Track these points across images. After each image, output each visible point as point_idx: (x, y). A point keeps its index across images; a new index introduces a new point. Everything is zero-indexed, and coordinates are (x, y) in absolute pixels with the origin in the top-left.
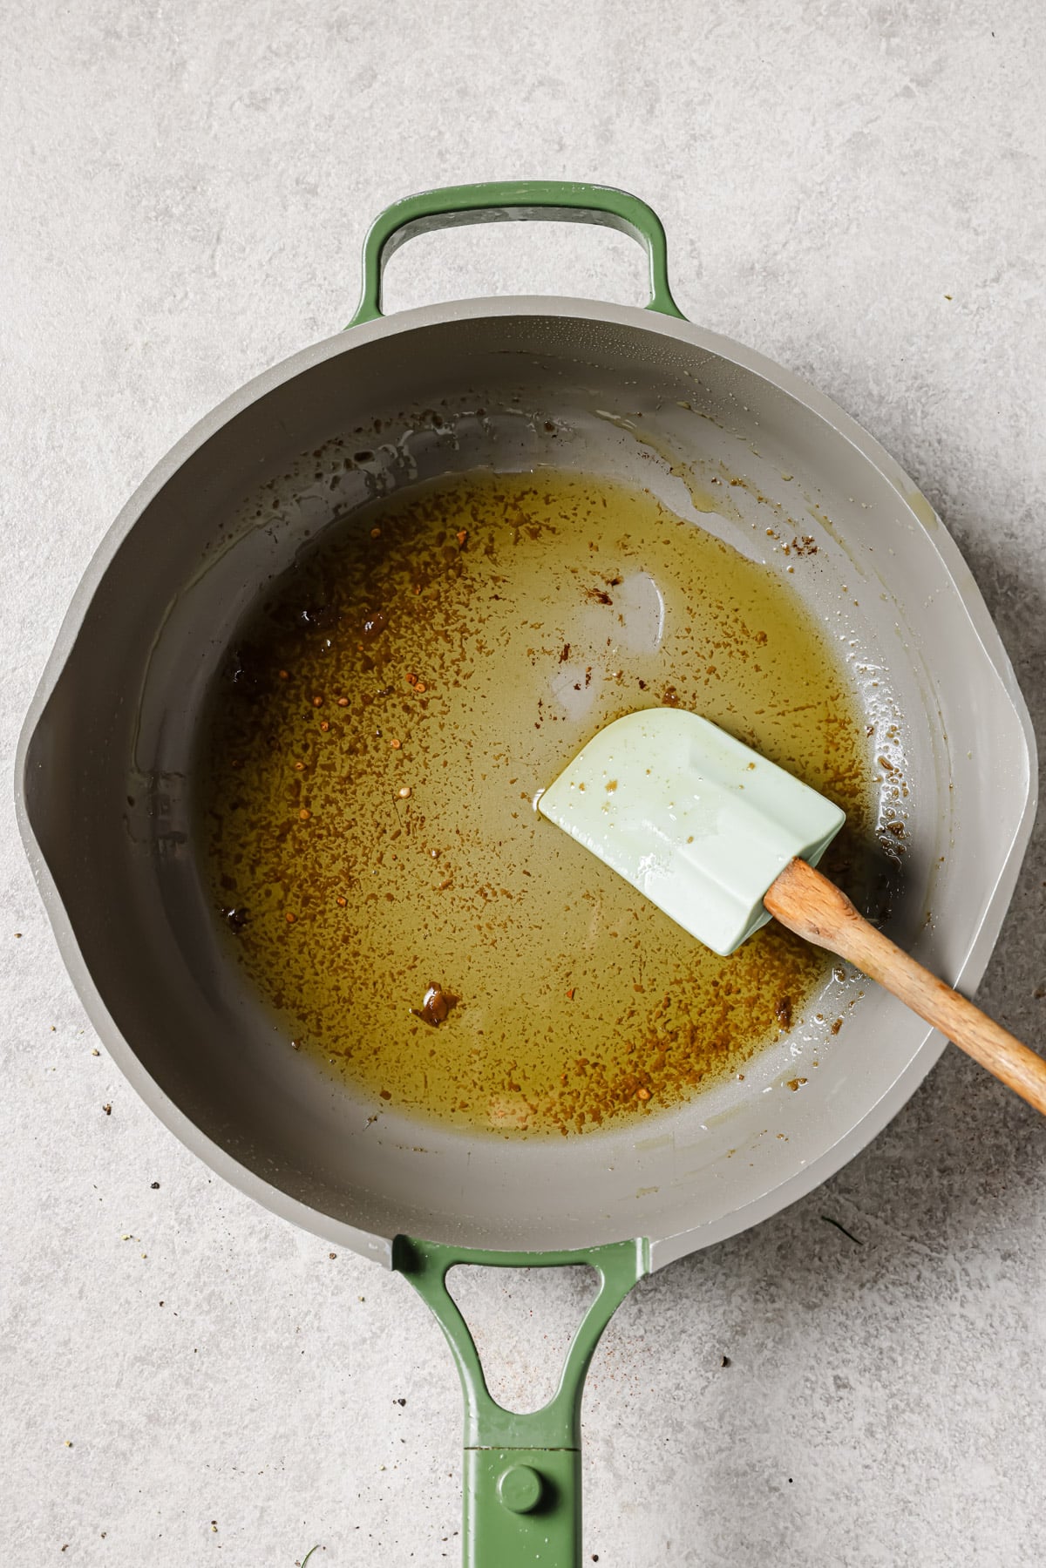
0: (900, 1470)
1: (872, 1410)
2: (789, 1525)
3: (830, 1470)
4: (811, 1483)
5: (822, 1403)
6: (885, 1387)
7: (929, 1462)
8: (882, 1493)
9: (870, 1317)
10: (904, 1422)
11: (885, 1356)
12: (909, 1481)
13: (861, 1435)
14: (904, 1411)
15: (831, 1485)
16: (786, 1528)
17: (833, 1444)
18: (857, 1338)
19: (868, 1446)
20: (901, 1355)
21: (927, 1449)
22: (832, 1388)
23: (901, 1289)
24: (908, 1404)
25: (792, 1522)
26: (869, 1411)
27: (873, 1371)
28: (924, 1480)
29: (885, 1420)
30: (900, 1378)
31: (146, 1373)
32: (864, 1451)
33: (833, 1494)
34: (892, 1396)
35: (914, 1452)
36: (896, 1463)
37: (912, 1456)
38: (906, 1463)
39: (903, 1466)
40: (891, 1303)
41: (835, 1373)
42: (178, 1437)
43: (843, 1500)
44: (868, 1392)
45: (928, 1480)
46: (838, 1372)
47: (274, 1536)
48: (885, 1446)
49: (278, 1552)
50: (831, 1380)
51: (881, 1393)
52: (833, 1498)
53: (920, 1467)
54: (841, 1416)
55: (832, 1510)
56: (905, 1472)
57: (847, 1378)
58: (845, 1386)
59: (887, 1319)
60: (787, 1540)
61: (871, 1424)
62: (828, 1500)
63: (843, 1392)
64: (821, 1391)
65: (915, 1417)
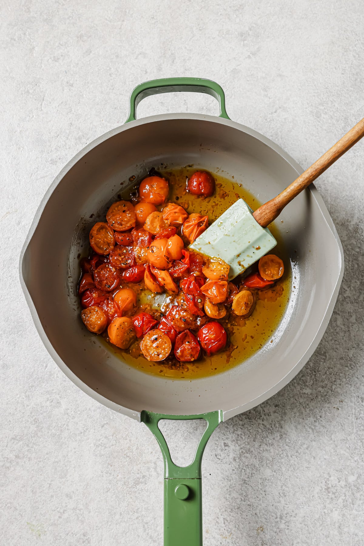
0: (243, 471)
1: (235, 453)
2: (210, 488)
3: (222, 471)
4: (217, 475)
5: (220, 451)
6: (239, 446)
7: (252, 468)
8: (238, 478)
9: (235, 425)
10: (245, 456)
11: (239, 436)
12: (246, 474)
13: (232, 460)
14: (245, 453)
15: (222, 476)
16: (209, 489)
17: (223, 463)
18: (231, 431)
19: (234, 464)
20: (244, 436)
21: (252, 464)
22: (223, 446)
23: (244, 416)
24: (246, 451)
25: (211, 487)
26: (234, 453)
27: (236, 441)
28: (250, 474)
29: (239, 456)
30: (244, 443)
31: (15, 443)
32: (232, 465)
33: (223, 478)
34: (241, 448)
35: (248, 465)
36: (242, 469)
37: (247, 467)
38: (245, 469)
39: (244, 470)
40: (241, 421)
41: (224, 442)
42: (25, 462)
43: (226, 480)
44: (234, 447)
45: (252, 474)
46: (225, 442)
47: (53, 492)
48: (239, 464)
49: (55, 497)
50: (223, 444)
51: (238, 448)
52: (223, 479)
53: (249, 470)
54: (226, 455)
55: (223, 483)
56: (245, 472)
57: (228, 443)
58: (227, 446)
59: (240, 425)
60: (209, 492)
61: (235, 457)
62: (222, 480)
63: (226, 448)
64: (220, 447)
65: (248, 455)
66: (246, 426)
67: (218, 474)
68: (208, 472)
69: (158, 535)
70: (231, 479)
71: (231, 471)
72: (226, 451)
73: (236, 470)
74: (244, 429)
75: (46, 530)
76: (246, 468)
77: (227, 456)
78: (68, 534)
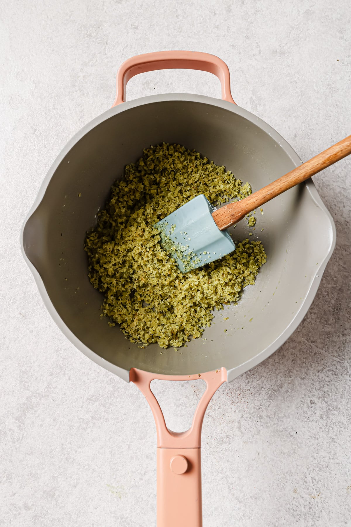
66: (333, 382)
67: (305, 432)
68: (295, 431)
69: (244, 495)
70: (318, 437)
71: (318, 429)
72: (312, 409)
73: (323, 427)
74: (330, 385)
75: (127, 492)
76: (334, 425)
77: (314, 414)
78: (150, 496)
